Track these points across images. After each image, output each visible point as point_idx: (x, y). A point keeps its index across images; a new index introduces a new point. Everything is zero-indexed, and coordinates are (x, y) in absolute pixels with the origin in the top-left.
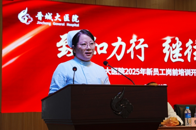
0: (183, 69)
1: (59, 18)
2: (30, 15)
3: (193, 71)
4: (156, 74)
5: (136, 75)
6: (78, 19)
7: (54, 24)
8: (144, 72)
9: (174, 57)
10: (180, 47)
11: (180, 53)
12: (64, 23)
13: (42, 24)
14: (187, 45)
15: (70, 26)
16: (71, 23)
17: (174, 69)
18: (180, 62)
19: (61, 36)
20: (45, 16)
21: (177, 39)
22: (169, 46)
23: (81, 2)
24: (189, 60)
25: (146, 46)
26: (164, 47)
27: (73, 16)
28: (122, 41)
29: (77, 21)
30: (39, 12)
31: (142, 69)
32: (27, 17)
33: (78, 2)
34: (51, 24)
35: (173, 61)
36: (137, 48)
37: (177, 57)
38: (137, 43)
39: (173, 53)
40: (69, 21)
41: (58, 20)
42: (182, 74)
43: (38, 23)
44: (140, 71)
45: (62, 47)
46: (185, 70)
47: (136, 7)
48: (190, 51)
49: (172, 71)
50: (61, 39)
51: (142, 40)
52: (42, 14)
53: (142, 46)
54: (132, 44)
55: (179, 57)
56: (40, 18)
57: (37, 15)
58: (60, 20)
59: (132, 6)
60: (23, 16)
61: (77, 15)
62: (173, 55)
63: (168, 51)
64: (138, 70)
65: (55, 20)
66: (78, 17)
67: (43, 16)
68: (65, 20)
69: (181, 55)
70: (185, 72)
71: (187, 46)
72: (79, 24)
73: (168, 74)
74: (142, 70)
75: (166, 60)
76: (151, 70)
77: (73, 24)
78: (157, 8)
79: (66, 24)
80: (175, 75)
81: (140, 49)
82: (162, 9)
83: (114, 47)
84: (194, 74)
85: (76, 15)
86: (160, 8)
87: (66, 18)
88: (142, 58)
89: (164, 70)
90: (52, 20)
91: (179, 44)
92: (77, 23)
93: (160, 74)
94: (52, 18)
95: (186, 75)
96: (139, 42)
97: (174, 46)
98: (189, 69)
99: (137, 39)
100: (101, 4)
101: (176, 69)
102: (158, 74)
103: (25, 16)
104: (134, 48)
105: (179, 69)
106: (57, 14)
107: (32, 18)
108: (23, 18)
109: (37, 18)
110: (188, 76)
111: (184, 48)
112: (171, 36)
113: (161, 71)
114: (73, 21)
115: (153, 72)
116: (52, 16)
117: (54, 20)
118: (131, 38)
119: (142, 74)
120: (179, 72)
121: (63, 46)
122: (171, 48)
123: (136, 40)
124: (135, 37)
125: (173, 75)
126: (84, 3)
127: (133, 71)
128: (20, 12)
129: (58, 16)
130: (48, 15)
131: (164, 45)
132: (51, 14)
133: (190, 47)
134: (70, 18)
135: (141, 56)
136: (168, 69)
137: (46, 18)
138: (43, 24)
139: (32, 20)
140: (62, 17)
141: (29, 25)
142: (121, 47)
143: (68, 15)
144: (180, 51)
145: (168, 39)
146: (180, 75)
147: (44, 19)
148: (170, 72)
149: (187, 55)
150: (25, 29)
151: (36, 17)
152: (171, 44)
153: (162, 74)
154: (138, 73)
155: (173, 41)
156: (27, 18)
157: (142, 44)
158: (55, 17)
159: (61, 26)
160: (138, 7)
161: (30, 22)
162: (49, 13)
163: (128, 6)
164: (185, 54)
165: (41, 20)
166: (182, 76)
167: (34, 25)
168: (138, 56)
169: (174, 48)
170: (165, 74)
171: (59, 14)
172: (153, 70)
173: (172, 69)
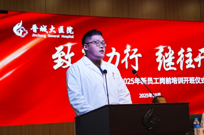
0: (176, 77)
1: (54, 30)
2: (25, 28)
3: (185, 79)
4: (150, 83)
5: (131, 84)
6: (73, 30)
7: (50, 36)
8: (139, 81)
9: (167, 65)
10: (173, 56)
11: (172, 61)
12: (59, 35)
13: (37, 36)
14: (179, 53)
15: (65, 37)
16: (66, 35)
17: (167, 78)
18: (173, 70)
19: (56, 48)
20: (40, 29)
21: (169, 48)
22: (162, 55)
23: (75, 14)
24: (182, 68)
25: (140, 55)
26: (157, 57)
27: (68, 28)
28: (116, 51)
29: (72, 32)
30: (34, 24)
31: (136, 78)
32: (22, 29)
33: (73, 14)
34: (46, 36)
35: (167, 69)
36: (131, 58)
37: (170, 66)
38: (131, 53)
39: (166, 62)
40: (64, 32)
41: (53, 32)
42: (175, 82)
43: (34, 35)
44: (135, 80)
45: (57, 58)
46: (178, 78)
47: (129, 17)
48: (182, 59)
49: (165, 80)
50: (56, 51)
51: (136, 50)
52: (36, 27)
53: (136, 56)
54: (126, 54)
55: (172, 66)
56: (35, 31)
57: (32, 28)
58: (55, 32)
59: (125, 17)
60: (18, 29)
61: (72, 27)
62: (166, 64)
63: (161, 60)
64: (133, 80)
65: (50, 32)
66: (72, 28)
67: (38, 28)
68: (60, 32)
69: (173, 64)
70: (178, 80)
71: (179, 55)
72: (73, 36)
73: (162, 83)
74: (137, 80)
75: (159, 68)
76: (145, 79)
77: (68, 36)
78: (150, 18)
79: (61, 36)
80: (168, 84)
81: (134, 59)
82: (155, 19)
83: (109, 58)
84: (186, 82)
85: (70, 27)
86: (153, 18)
87: (61, 30)
88: (136, 68)
89: (158, 79)
90: (47, 32)
91: (171, 53)
92: (72, 35)
93: (154, 83)
94: (47, 31)
95: (179, 83)
96: (133, 52)
97: (166, 55)
98: (181, 77)
99: (131, 49)
100: (95, 16)
101: (170, 78)
102: (152, 83)
103: (20, 29)
104: (128, 58)
105: (172, 78)
106: (52, 26)
107: (27, 31)
108: (18, 31)
109: (33, 30)
110: (181, 84)
111: (176, 57)
112: (163, 45)
113: (155, 80)
114: (68, 33)
115: (147, 82)
116: (47, 28)
117: (48, 32)
118: (125, 49)
119: (137, 84)
120: (172, 81)
121: (59, 58)
122: (164, 57)
123: (129, 50)
124: (128, 47)
125: (166, 84)
126: (78, 14)
127: (128, 81)
128: (15, 25)
129: (53, 28)
130: (43, 27)
131: (157, 54)
132: (46, 26)
133: (182, 56)
134: (65, 30)
135: (135, 65)
136: (161, 78)
137: (41, 31)
138: (39, 36)
139: (27, 33)
140: (56, 29)
141: (24, 37)
142: (115, 57)
143: (63, 27)
144: (173, 59)
145: (161, 48)
146: (173, 83)
147: (39, 32)
148: (163, 81)
149: (180, 63)
150: (21, 42)
151: (31, 29)
152: (163, 53)
153: (156, 83)
154: (132, 82)
155: (166, 51)
156: (22, 31)
157: (136, 54)
158: (50, 29)
159: (56, 38)
160: (131, 17)
161: (25, 34)
162: (43, 26)
163: (121, 17)
164: (178, 63)
165: (36, 32)
166: (175, 84)
167: (29, 37)
168: (132, 66)
169: (167, 57)
170: (158, 83)
171: (54, 27)
172: (147, 79)
173: (166, 78)
